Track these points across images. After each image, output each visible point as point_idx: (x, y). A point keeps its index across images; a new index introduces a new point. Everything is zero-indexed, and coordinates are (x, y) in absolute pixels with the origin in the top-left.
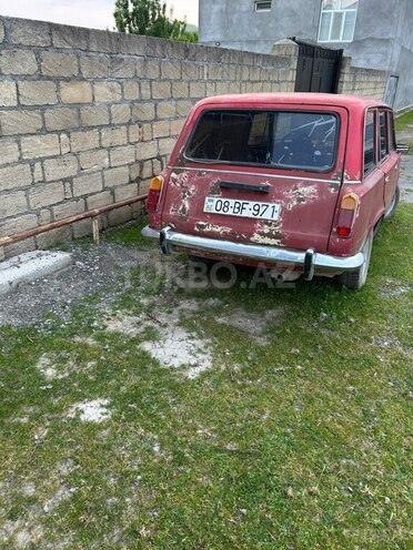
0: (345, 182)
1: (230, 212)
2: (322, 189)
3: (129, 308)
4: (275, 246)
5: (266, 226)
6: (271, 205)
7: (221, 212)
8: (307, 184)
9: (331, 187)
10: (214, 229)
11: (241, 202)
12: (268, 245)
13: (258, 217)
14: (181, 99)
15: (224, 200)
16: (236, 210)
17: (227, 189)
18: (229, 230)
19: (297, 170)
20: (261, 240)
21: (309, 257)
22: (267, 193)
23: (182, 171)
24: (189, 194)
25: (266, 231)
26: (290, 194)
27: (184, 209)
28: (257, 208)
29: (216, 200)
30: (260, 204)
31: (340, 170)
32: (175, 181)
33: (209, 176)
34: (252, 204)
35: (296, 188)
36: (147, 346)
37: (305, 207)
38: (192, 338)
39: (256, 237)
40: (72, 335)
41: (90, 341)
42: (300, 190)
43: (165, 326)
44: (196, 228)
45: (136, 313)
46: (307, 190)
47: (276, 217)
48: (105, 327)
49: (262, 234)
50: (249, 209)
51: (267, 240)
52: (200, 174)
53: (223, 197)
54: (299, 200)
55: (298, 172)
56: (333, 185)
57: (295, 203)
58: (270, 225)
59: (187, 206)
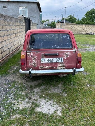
0: (76, 50)
1: (49, 62)
2: (71, 52)
3: (20, 98)
4: (63, 69)
5: (60, 64)
6: (60, 58)
7: (47, 62)
8: (68, 52)
9: (74, 52)
10: (46, 67)
11: (52, 59)
12: (62, 69)
13: (58, 62)
14: (5, 30)
15: (47, 59)
16: (51, 61)
17: (47, 56)
18: (50, 67)
19: (64, 48)
20: (59, 68)
21: (75, 70)
22: (58, 55)
23: (30, 52)
24: (35, 58)
25: (61, 65)
26: (64, 55)
27: (34, 63)
28: (57, 60)
29: (44, 59)
30: (57, 58)
31: (74, 48)
32: (29, 55)
33: (40, 53)
34: (55, 59)
35: (65, 53)
36: (38, 109)
37: (69, 58)
38: (47, 101)
39: (58, 67)
40: (10, 116)
41: (18, 116)
42: (67, 54)
43: (37, 100)
44: (40, 68)
45: (25, 99)
46: (68, 53)
47: (62, 61)
48: (19, 108)
49: (60, 66)
50: (54, 60)
51: (61, 68)
52: (37, 52)
53: (46, 58)
54: (67, 56)
55: (64, 49)
56: (74, 51)
57: (66, 57)
58: (61, 64)
59: (35, 62)
